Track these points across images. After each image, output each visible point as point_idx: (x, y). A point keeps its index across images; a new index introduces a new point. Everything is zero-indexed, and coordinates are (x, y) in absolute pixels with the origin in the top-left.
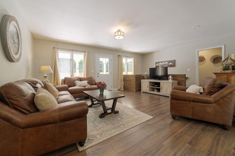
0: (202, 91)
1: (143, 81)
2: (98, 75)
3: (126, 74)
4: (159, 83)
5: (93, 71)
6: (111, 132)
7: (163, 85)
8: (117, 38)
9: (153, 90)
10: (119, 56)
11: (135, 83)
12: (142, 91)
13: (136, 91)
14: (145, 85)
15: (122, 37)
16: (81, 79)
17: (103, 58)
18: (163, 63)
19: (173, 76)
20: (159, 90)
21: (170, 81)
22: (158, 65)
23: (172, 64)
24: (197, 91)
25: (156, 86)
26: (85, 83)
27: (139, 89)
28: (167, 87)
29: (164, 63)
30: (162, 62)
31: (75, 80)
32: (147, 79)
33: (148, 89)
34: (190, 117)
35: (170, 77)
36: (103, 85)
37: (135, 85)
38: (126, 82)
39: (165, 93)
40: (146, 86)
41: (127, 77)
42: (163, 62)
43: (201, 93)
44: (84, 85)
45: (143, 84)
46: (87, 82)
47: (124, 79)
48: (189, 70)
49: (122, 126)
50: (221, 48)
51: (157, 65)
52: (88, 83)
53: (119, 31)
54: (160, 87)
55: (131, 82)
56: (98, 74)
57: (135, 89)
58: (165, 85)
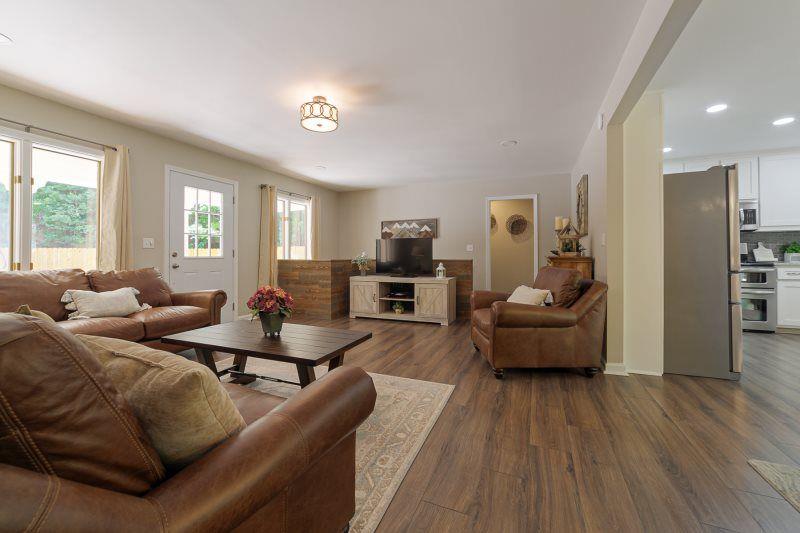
0: (550, 300)
1: (355, 281)
2: (174, 261)
3: (287, 258)
4: (411, 286)
5: (148, 242)
6: (389, 465)
7: (422, 290)
8: (310, 124)
9: (389, 307)
10: (263, 187)
11: (329, 289)
12: (352, 315)
13: (335, 316)
14: (365, 294)
15: (329, 126)
16: (93, 283)
17: (200, 191)
18: (405, 225)
19: (447, 263)
20: (409, 308)
21: (440, 277)
22: (388, 231)
23: (429, 230)
24: (540, 300)
25: (399, 297)
26: (124, 297)
27: (342, 307)
28: (433, 296)
29: (408, 227)
30: (401, 222)
31: (63, 288)
32: (368, 273)
33: (375, 306)
34: (535, 364)
35: (441, 267)
36: (282, 300)
37: (330, 296)
38: (291, 285)
39: (429, 314)
40: (368, 297)
41: (295, 269)
42: (403, 221)
43: (548, 305)
44: (124, 309)
45: (356, 291)
46: (136, 296)
47: (279, 276)
48: (470, 248)
49: (401, 435)
50: (532, 200)
51: (386, 229)
52: (141, 300)
53: (319, 100)
54: (413, 297)
55: (314, 287)
56: (175, 255)
57: (328, 312)
58: (429, 292)
